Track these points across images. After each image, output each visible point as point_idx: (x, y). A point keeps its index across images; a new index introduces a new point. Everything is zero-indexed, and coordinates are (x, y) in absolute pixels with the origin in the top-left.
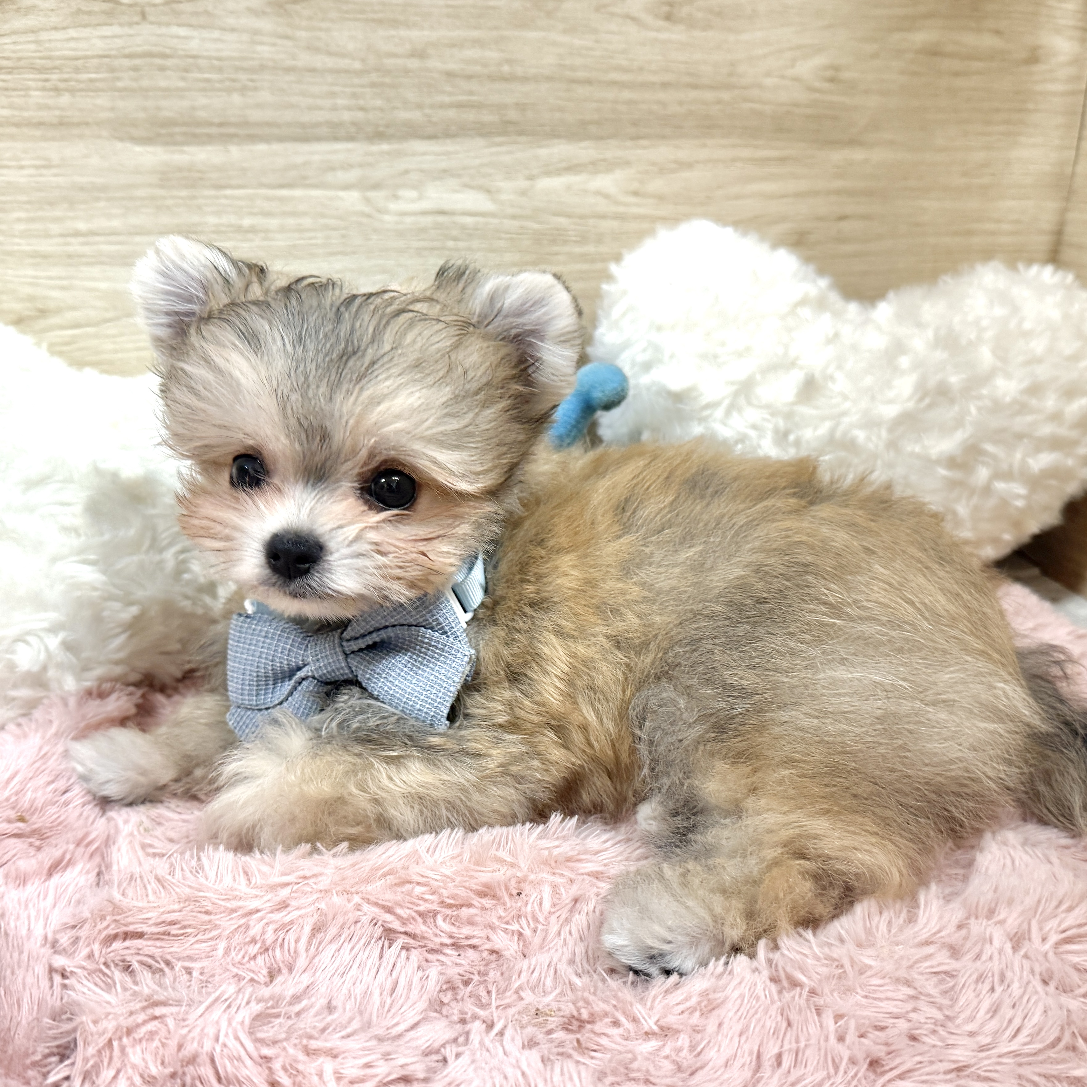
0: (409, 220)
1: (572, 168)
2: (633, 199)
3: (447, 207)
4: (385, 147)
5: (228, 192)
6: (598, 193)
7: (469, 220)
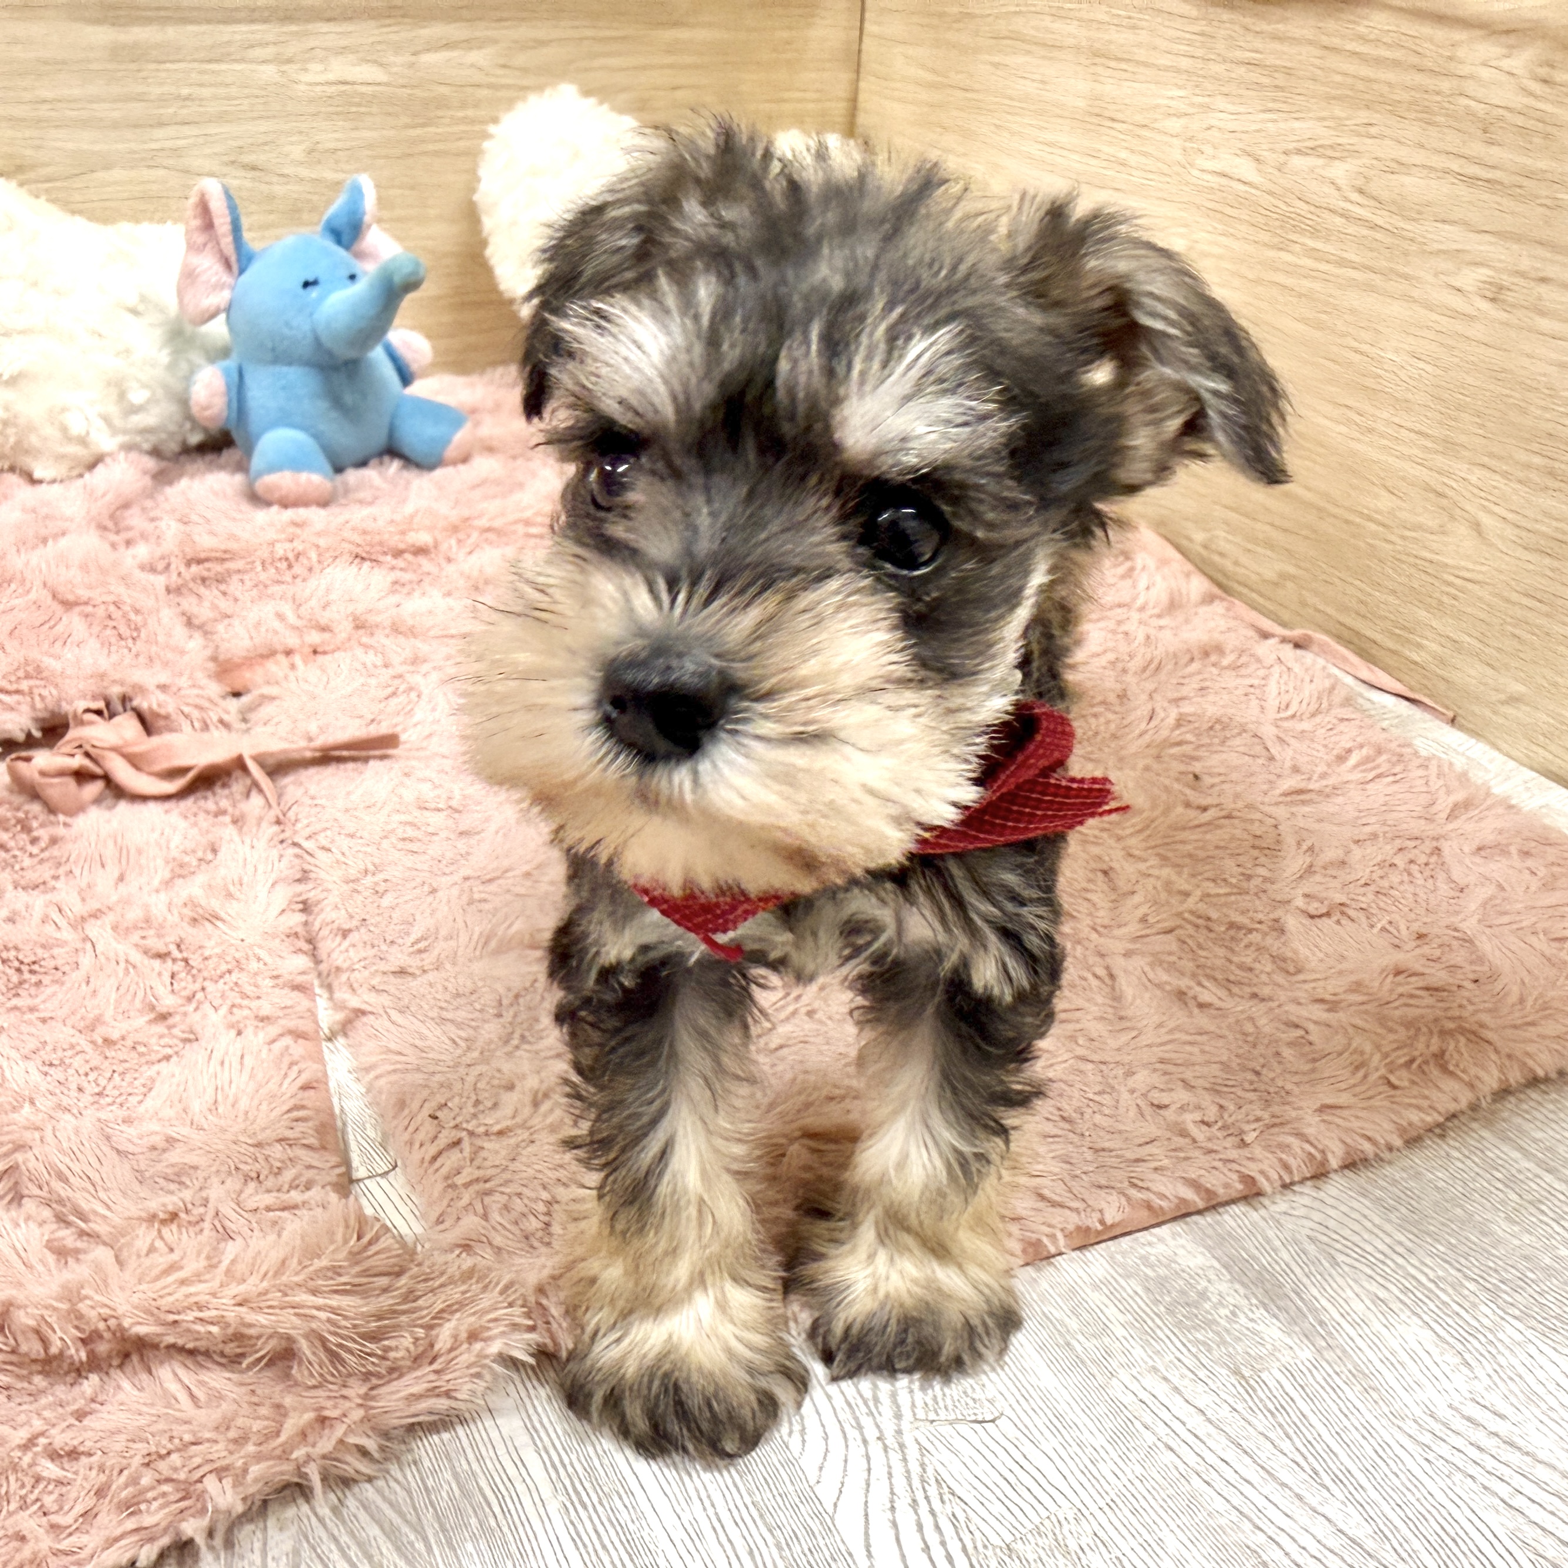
0: (318, 89)
1: (449, 46)
2: (500, 72)
3: (349, 79)
4: (294, 28)
5: (168, 66)
6: (472, 66)
7: (368, 89)
